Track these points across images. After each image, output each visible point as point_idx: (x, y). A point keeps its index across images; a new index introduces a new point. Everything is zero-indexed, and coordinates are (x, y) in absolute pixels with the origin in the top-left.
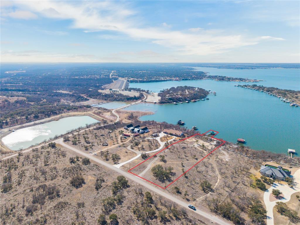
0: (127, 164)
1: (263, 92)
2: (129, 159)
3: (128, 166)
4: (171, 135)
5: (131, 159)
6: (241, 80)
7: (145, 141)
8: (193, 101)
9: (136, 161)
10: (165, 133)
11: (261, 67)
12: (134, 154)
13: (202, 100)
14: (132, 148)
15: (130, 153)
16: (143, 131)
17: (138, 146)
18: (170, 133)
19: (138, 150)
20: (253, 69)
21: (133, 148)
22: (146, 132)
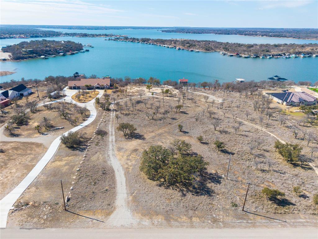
0: (33, 189)
1: (138, 42)
2: (29, 168)
3: (46, 195)
4: (88, 89)
5: (33, 166)
6: (107, 36)
7: (39, 111)
8: (70, 53)
9: (58, 163)
10: (75, 88)
11: (113, 28)
12: (34, 146)
13: (82, 52)
14: (13, 135)
15: (16, 149)
16: (17, 92)
17: (27, 125)
18: (87, 86)
19: (36, 135)
20: (107, 29)
21: (16, 132)
22: (25, 93)
